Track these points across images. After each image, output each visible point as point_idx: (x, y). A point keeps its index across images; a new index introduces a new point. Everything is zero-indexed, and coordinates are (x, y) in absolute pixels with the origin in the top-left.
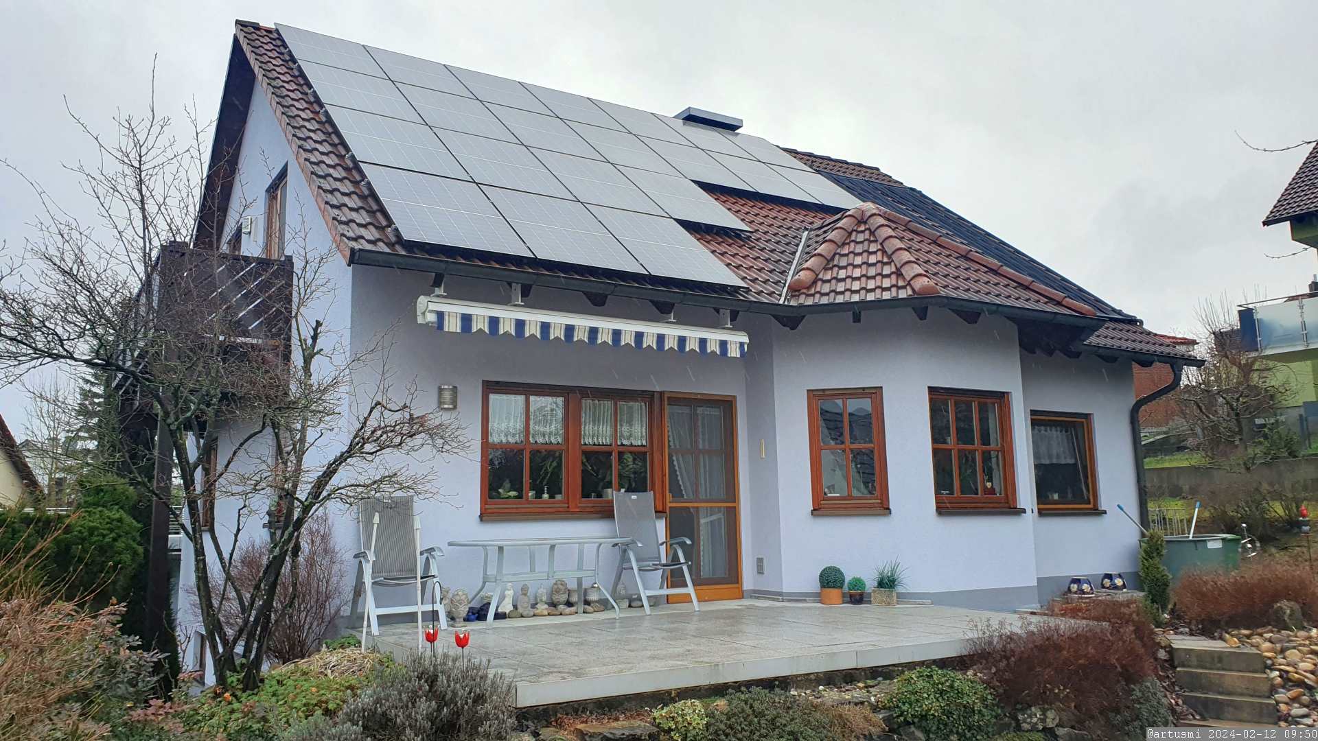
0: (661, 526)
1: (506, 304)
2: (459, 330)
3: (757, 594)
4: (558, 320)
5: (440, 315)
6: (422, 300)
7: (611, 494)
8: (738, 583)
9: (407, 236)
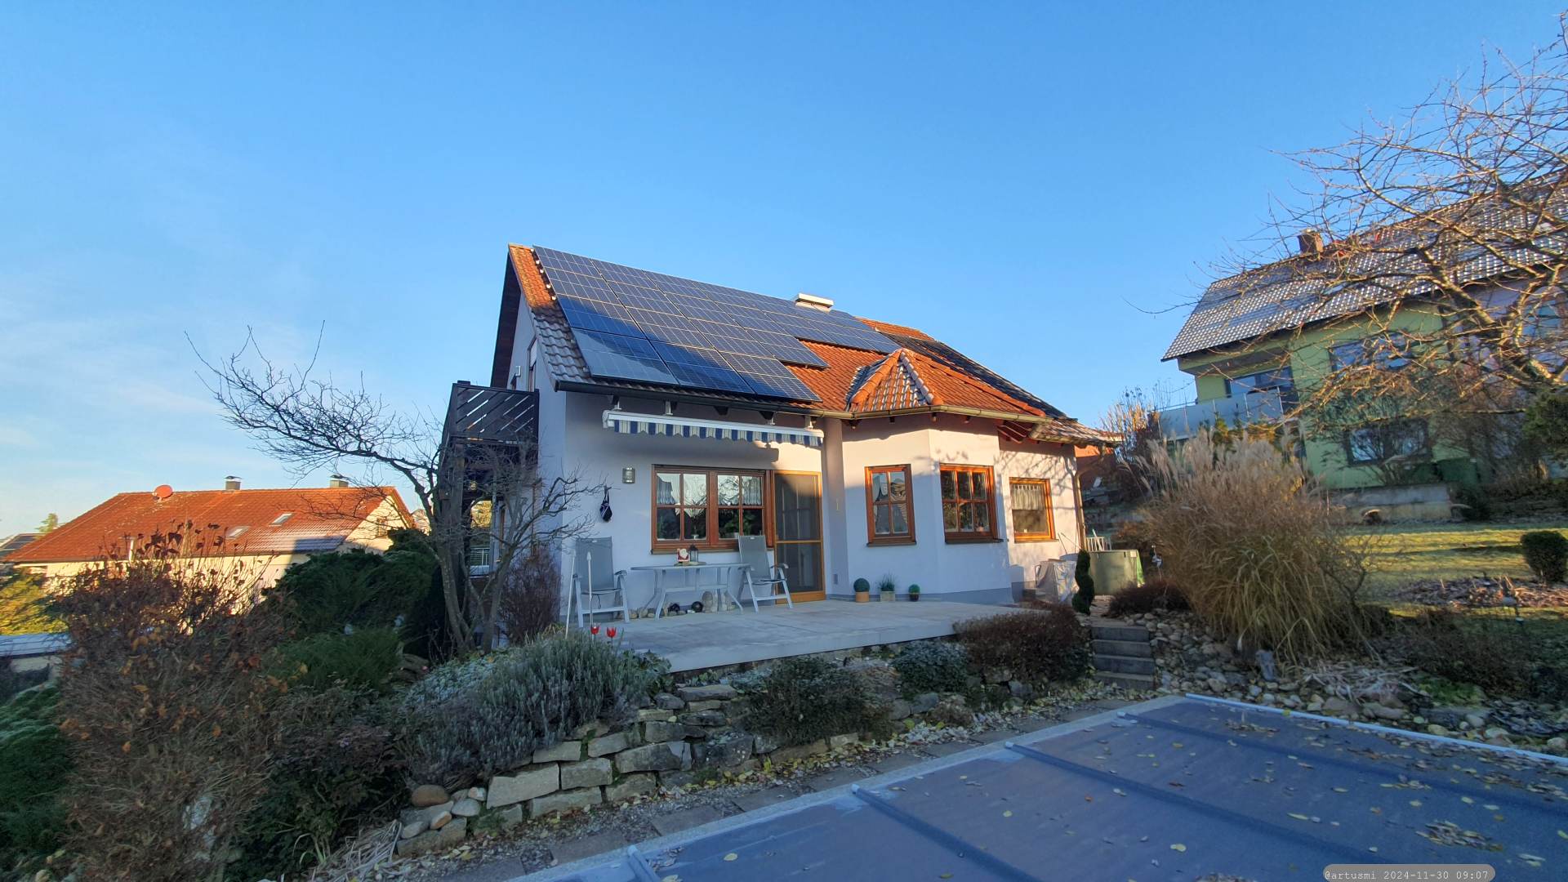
0: (771, 556)
1: (661, 415)
2: (629, 432)
3: (837, 597)
4: (695, 424)
5: (617, 422)
6: (606, 412)
7: (737, 536)
8: (822, 589)
9: (594, 373)
